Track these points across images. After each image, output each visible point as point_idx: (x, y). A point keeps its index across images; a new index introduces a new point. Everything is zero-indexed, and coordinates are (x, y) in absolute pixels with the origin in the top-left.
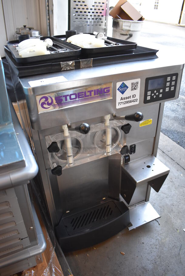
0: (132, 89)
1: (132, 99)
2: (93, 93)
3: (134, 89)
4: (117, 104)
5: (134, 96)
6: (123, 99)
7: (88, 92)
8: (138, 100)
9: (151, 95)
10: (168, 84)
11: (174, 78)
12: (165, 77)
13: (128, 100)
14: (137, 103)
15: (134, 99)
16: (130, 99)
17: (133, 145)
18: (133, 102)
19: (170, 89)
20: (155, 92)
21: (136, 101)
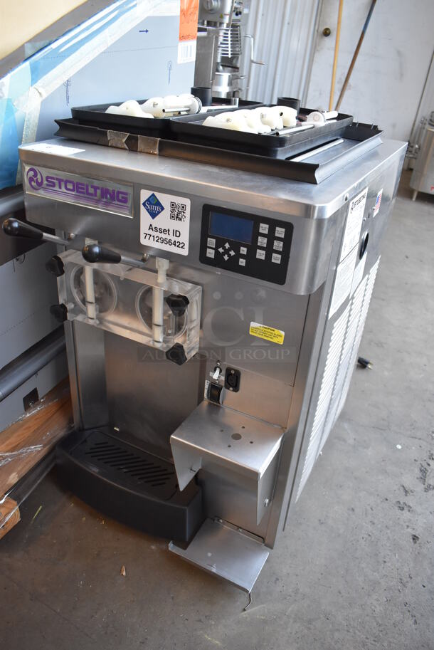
0: (173, 217)
1: (173, 239)
3: (177, 217)
4: (142, 236)
5: (176, 233)
6: (154, 229)
7: (92, 187)
8: (187, 247)
9: (216, 249)
10: (262, 241)
11: (280, 232)
12: (257, 219)
13: (163, 236)
14: (185, 252)
15: (177, 239)
16: (167, 237)
18: (175, 245)
19: (269, 256)
20: (227, 245)
21: (181, 246)
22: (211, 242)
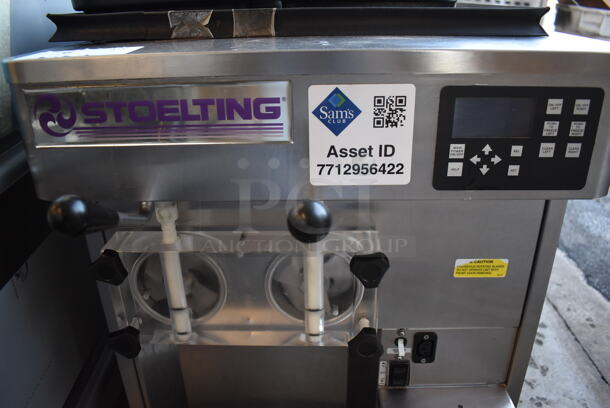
0: (379, 123)
1: (379, 161)
2: (213, 110)
3: (388, 121)
4: (314, 170)
5: (386, 150)
6: (339, 153)
7: (195, 102)
8: (407, 170)
9: (466, 161)
10: (551, 128)
11: (582, 106)
12: (543, 94)
13: (359, 160)
14: (404, 179)
15: (387, 161)
16: (368, 160)
17: (424, 333)
18: (384, 171)
19: (560, 150)
20: (487, 149)
21: (395, 170)
22: (457, 150)
